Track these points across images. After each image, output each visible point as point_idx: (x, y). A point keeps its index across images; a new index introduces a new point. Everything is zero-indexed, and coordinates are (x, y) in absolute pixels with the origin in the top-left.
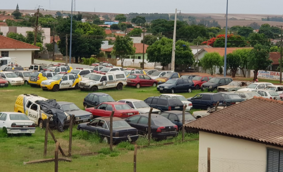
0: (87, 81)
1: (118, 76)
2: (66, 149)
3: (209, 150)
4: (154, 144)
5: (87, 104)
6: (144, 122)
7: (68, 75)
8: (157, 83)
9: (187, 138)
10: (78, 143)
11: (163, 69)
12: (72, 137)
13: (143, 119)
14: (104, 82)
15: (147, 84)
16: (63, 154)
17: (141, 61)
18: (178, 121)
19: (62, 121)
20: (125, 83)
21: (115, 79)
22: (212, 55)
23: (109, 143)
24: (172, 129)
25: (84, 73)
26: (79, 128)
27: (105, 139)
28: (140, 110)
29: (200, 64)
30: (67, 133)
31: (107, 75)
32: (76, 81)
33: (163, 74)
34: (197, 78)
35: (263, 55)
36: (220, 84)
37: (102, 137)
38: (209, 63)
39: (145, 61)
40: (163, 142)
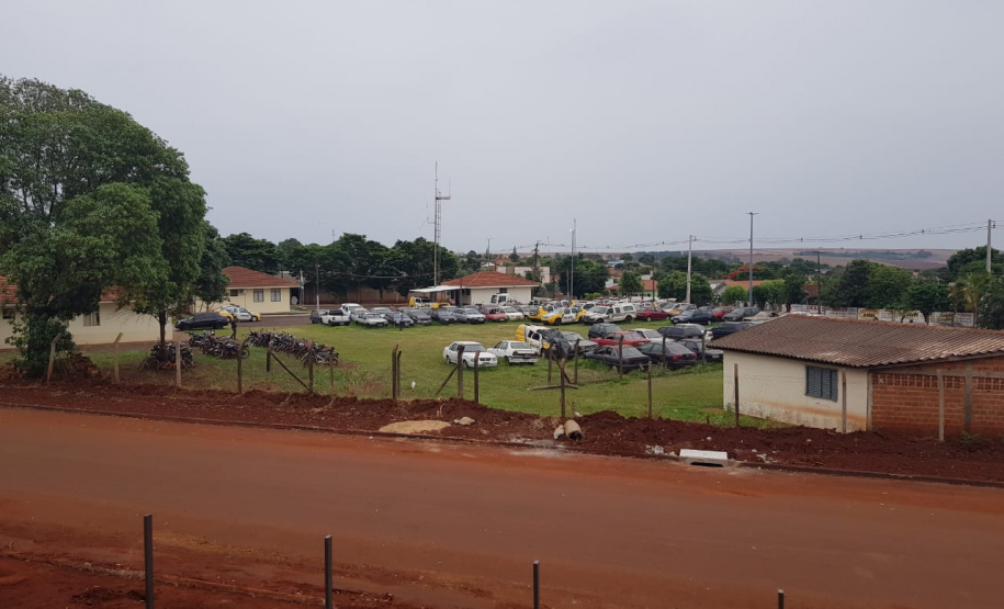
0: (590, 314)
1: (626, 308)
2: (571, 378)
3: (736, 366)
4: (670, 373)
5: (591, 335)
6: (657, 351)
7: (570, 308)
8: (670, 316)
9: (708, 368)
10: (584, 373)
11: (677, 301)
12: (577, 365)
13: (656, 347)
14: (611, 315)
15: (658, 317)
16: (569, 382)
17: (651, 298)
18: (697, 349)
19: (566, 350)
20: (634, 316)
21: (622, 311)
22: (734, 288)
23: (619, 371)
24: (691, 357)
25: (587, 307)
26: (585, 357)
27: (615, 367)
28: (653, 340)
29: (720, 300)
30: (572, 363)
31: (613, 307)
32: (580, 314)
33: (677, 307)
34: (718, 310)
35: (797, 287)
36: (745, 315)
37: (611, 366)
38: (732, 298)
39: (656, 298)
40: (680, 371)
